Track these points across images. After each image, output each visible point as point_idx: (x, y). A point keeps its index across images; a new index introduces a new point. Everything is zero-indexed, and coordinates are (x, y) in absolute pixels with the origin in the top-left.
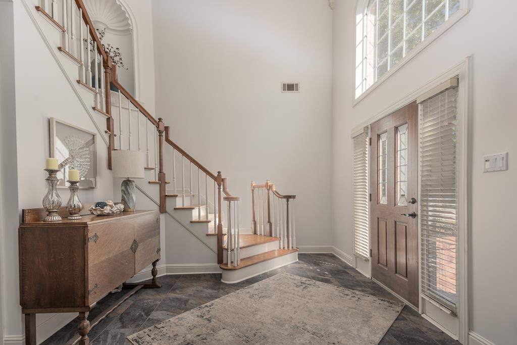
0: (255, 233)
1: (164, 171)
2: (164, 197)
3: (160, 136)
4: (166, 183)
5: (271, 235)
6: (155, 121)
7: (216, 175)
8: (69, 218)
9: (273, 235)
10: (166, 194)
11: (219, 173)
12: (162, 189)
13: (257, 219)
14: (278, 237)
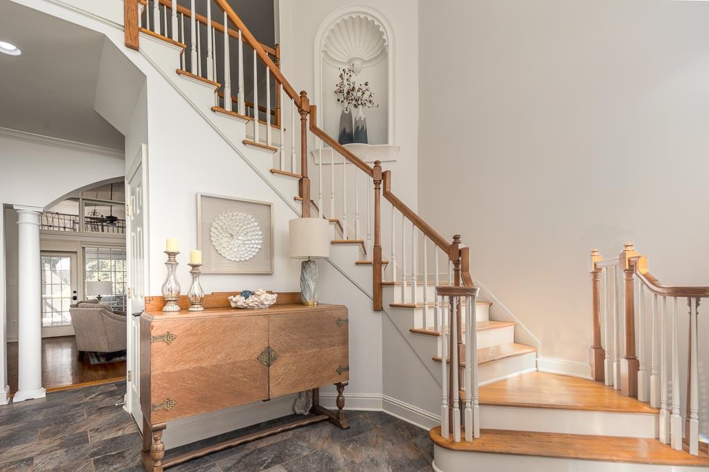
0: (600, 378)
1: (383, 243)
2: (379, 286)
3: (377, 189)
4: (382, 263)
5: (634, 395)
6: (368, 168)
7: (450, 241)
8: (190, 309)
9: (641, 397)
10: (383, 281)
11: (456, 238)
12: (377, 274)
13: (605, 345)
14: (653, 404)
